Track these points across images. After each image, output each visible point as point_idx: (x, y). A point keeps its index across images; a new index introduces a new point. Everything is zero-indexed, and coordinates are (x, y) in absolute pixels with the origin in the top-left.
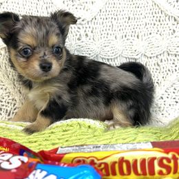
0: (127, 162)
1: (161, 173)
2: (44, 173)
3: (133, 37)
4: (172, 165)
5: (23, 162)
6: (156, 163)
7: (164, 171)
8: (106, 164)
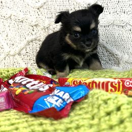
0: (96, 83)
1: (111, 90)
2: (59, 91)
3: (121, 13)
4: (117, 86)
5: (50, 87)
6: (109, 84)
7: (113, 89)
8: (86, 83)
